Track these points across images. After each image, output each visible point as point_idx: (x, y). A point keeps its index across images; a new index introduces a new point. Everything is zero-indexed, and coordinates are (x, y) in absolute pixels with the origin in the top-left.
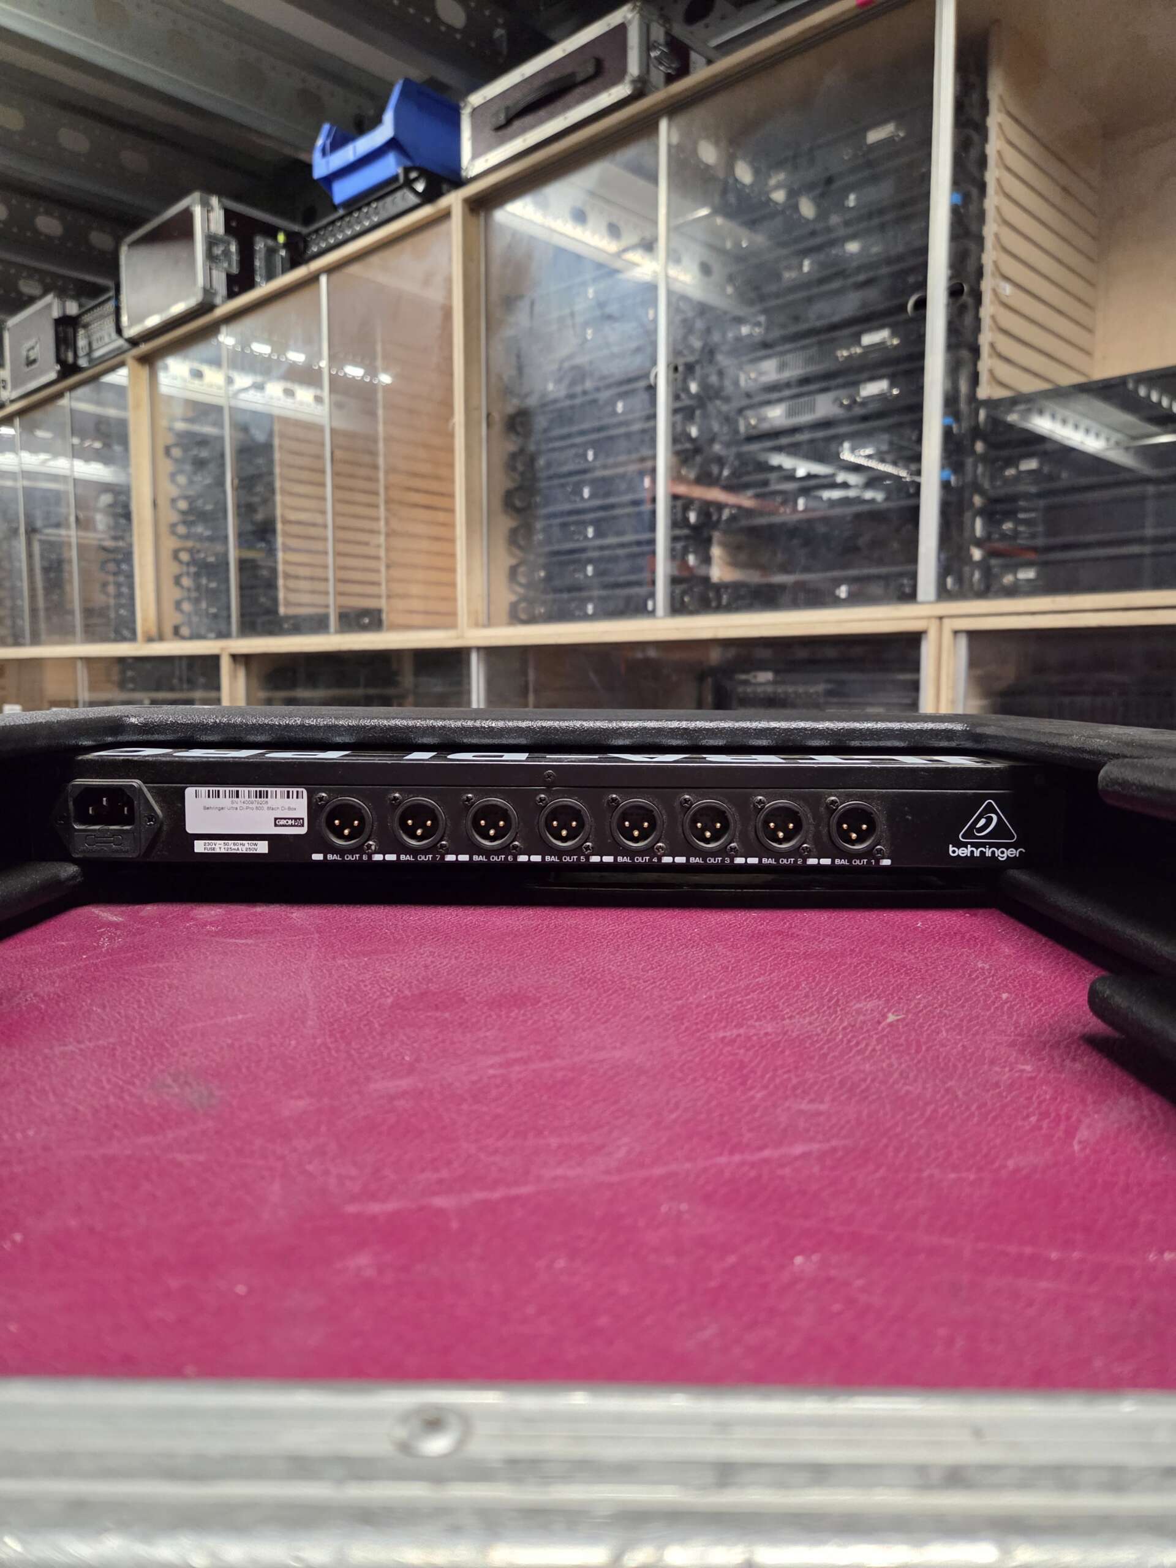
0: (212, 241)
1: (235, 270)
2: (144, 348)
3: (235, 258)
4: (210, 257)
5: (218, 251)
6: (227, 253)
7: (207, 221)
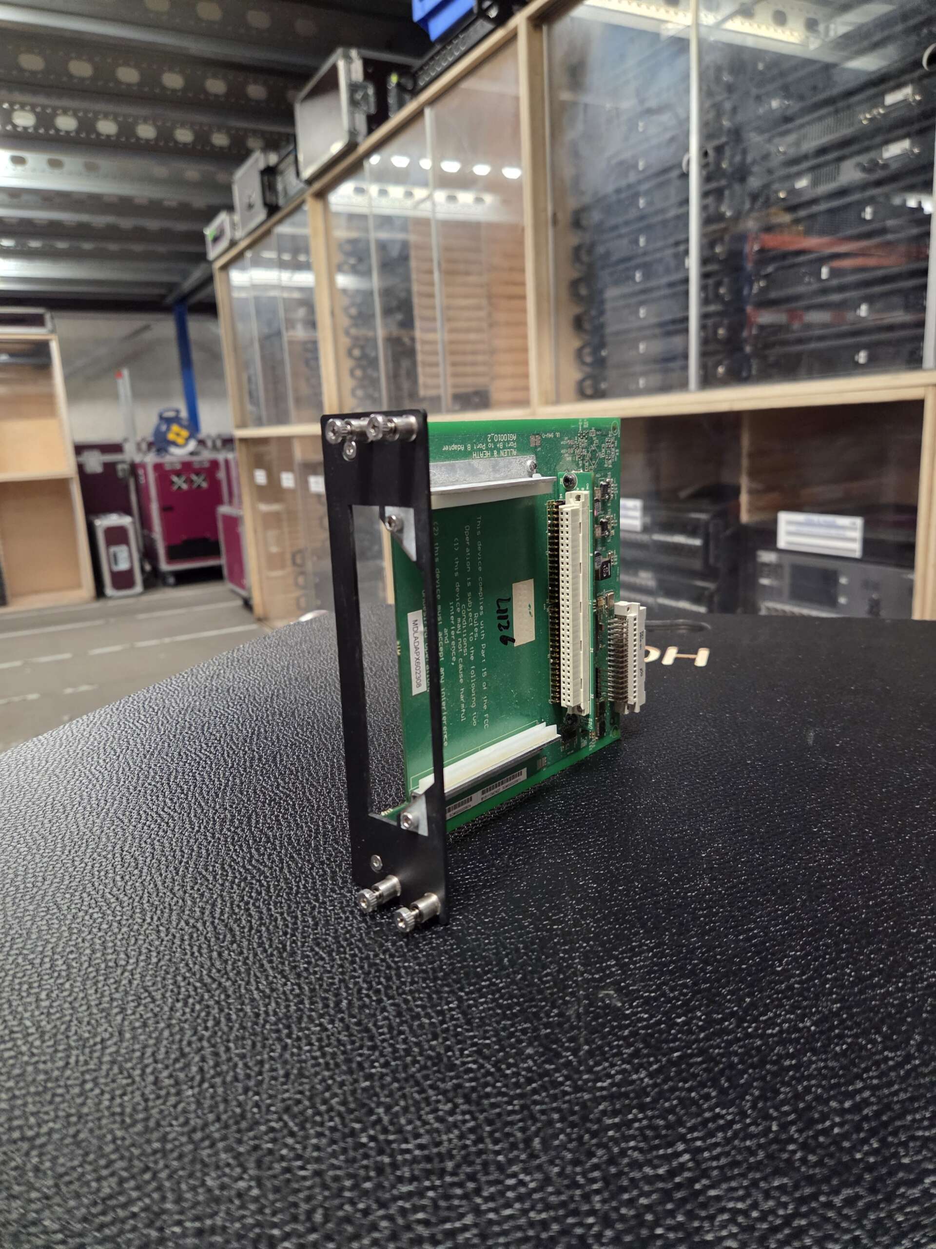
0: (353, 88)
1: (373, 110)
2: (317, 186)
3: (372, 99)
4: (353, 103)
5: (359, 96)
6: (365, 97)
7: (349, 72)
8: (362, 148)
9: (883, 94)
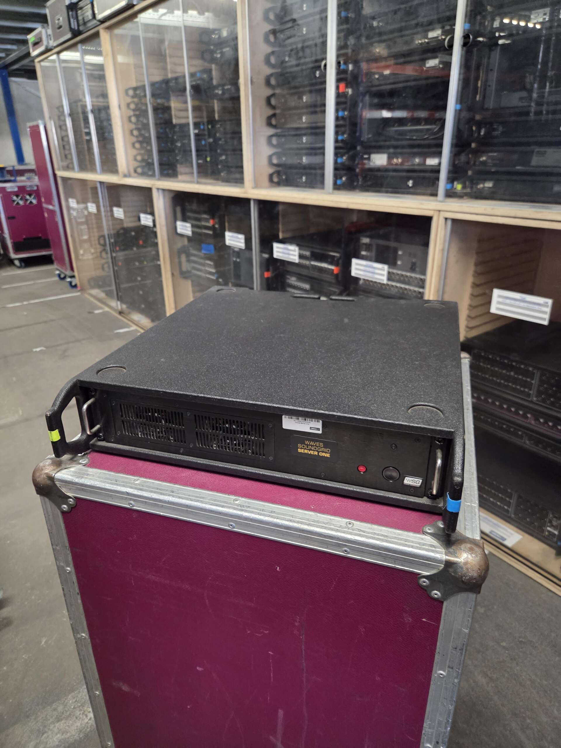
2: (107, 24)
8: (136, 8)
9: (427, 31)
